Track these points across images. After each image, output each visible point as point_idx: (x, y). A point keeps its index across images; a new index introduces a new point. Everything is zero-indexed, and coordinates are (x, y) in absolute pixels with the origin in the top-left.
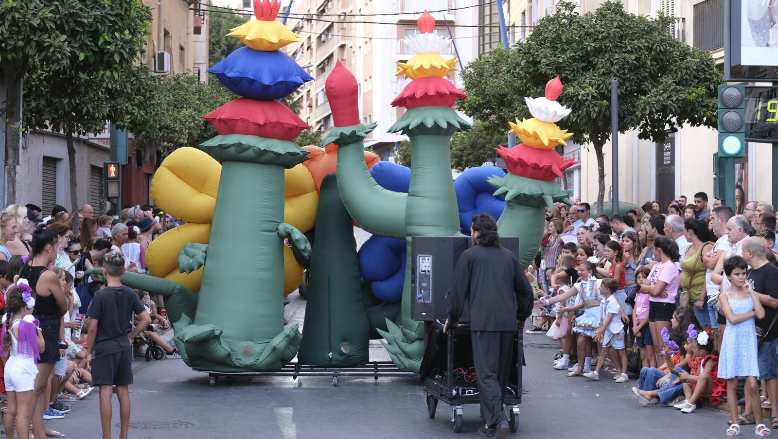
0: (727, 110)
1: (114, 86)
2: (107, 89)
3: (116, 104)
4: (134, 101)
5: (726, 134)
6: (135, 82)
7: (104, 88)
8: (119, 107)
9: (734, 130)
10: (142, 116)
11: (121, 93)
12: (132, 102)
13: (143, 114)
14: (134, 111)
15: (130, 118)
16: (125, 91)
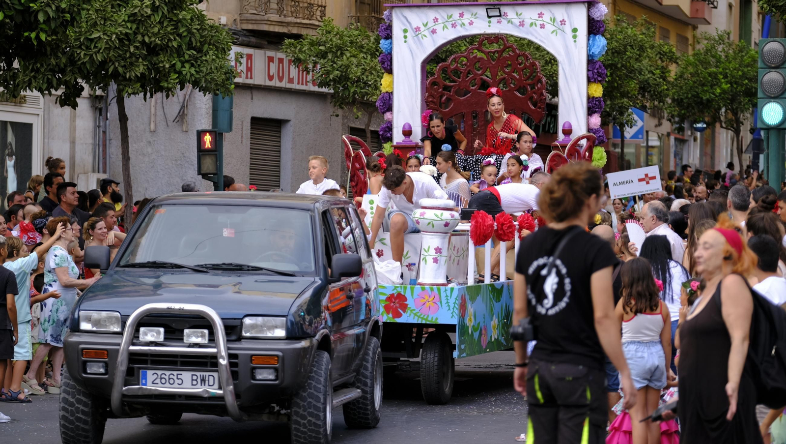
0: (768, 70)
1: (153, 39)
2: (143, 43)
3: (157, 62)
4: (184, 57)
5: (767, 100)
6: (185, 34)
7: (140, 42)
8: (161, 65)
9: (776, 95)
10: (192, 75)
11: (164, 48)
12: (182, 58)
13: (194, 73)
14: (183, 69)
15: (177, 78)
16: (170, 45)
